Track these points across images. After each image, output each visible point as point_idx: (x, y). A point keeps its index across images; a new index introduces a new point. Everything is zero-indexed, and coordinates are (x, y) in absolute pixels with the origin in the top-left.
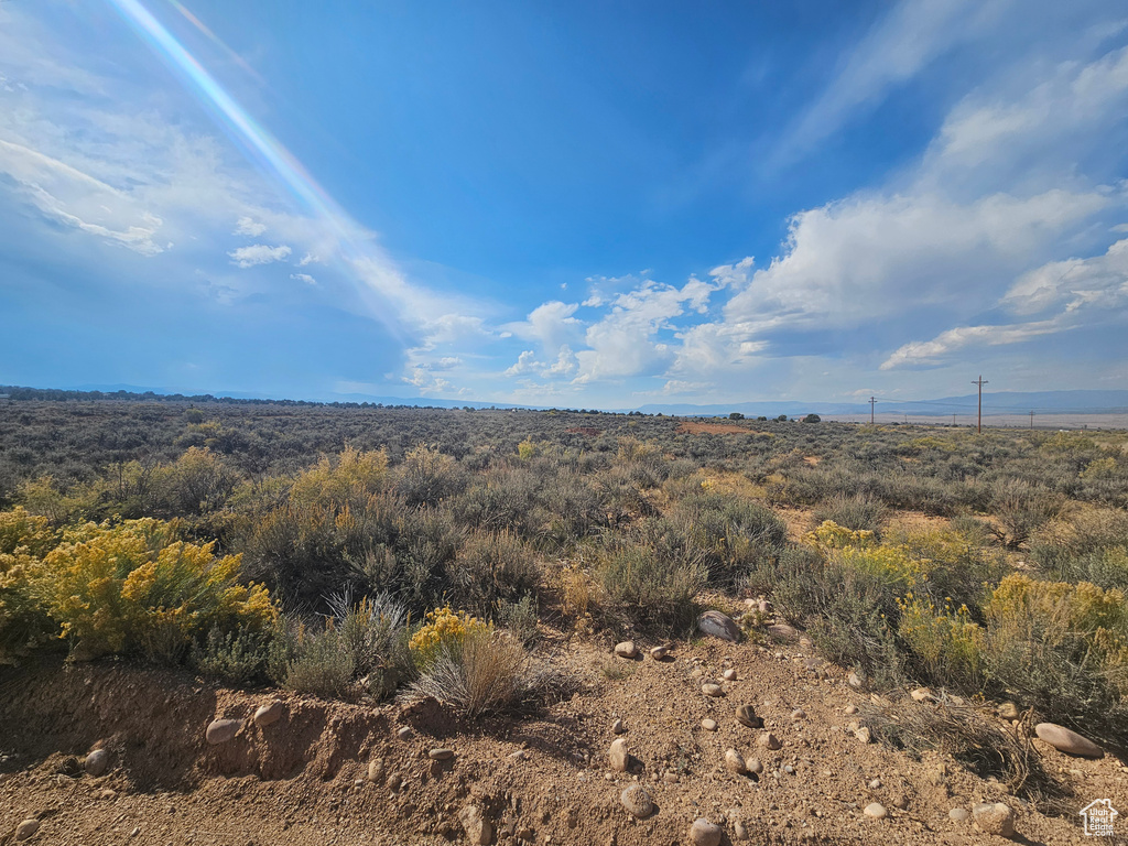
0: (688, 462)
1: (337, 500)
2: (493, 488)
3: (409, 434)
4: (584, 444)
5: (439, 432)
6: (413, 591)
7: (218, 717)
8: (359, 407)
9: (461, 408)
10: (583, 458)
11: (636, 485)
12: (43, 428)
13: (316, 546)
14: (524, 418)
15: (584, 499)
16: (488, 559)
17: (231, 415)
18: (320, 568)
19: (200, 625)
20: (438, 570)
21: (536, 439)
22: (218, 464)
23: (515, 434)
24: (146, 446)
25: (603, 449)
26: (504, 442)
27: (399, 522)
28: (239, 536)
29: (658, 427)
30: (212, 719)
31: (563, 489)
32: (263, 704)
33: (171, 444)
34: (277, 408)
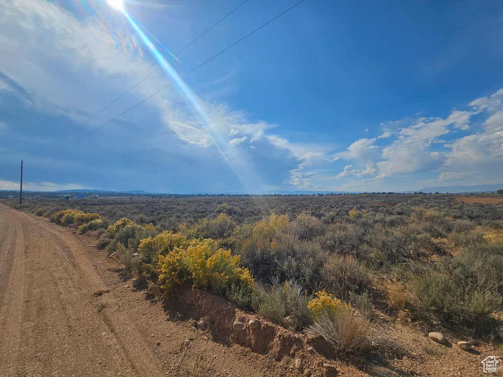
0: (467, 222)
1: (270, 236)
2: (339, 234)
3: (295, 207)
4: (387, 211)
5: (308, 206)
6: (305, 280)
7: (236, 320)
8: (273, 196)
9: (317, 194)
10: (388, 218)
11: (428, 235)
12: (182, 207)
13: (264, 254)
14: (349, 198)
15: (393, 242)
16: (341, 269)
17: (230, 201)
18: (266, 264)
19: (229, 281)
20: (316, 271)
21: (358, 209)
22: (229, 219)
23: (346, 206)
24: (207, 213)
25: (399, 214)
26: (340, 210)
27: (297, 247)
28: (237, 248)
29: (437, 200)
30: (234, 320)
31: (379, 235)
32: (252, 319)
33: (213, 212)
34: (244, 197)
